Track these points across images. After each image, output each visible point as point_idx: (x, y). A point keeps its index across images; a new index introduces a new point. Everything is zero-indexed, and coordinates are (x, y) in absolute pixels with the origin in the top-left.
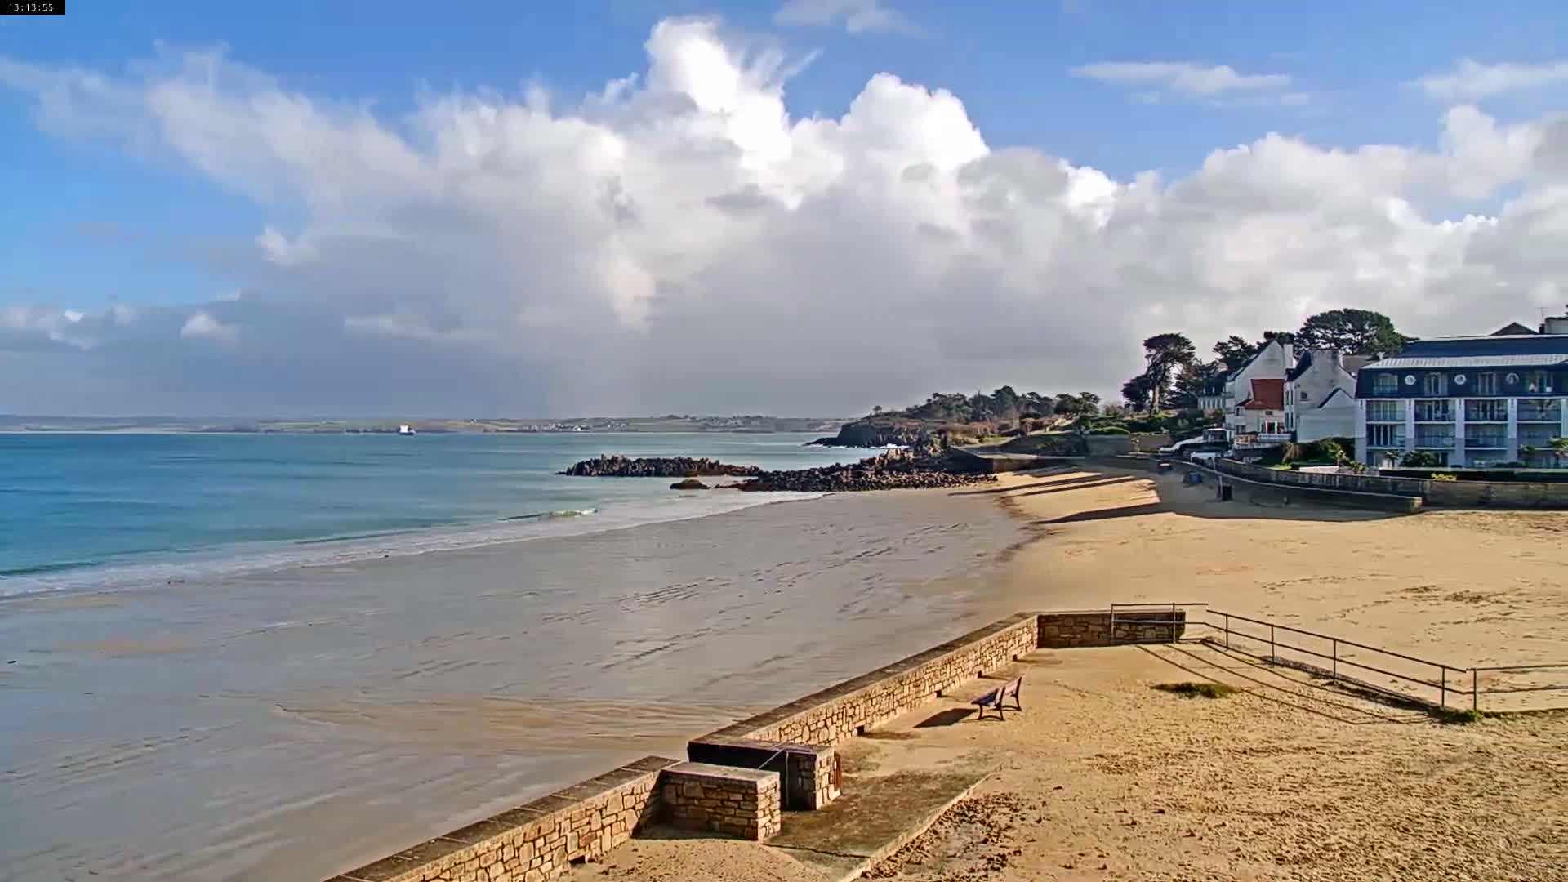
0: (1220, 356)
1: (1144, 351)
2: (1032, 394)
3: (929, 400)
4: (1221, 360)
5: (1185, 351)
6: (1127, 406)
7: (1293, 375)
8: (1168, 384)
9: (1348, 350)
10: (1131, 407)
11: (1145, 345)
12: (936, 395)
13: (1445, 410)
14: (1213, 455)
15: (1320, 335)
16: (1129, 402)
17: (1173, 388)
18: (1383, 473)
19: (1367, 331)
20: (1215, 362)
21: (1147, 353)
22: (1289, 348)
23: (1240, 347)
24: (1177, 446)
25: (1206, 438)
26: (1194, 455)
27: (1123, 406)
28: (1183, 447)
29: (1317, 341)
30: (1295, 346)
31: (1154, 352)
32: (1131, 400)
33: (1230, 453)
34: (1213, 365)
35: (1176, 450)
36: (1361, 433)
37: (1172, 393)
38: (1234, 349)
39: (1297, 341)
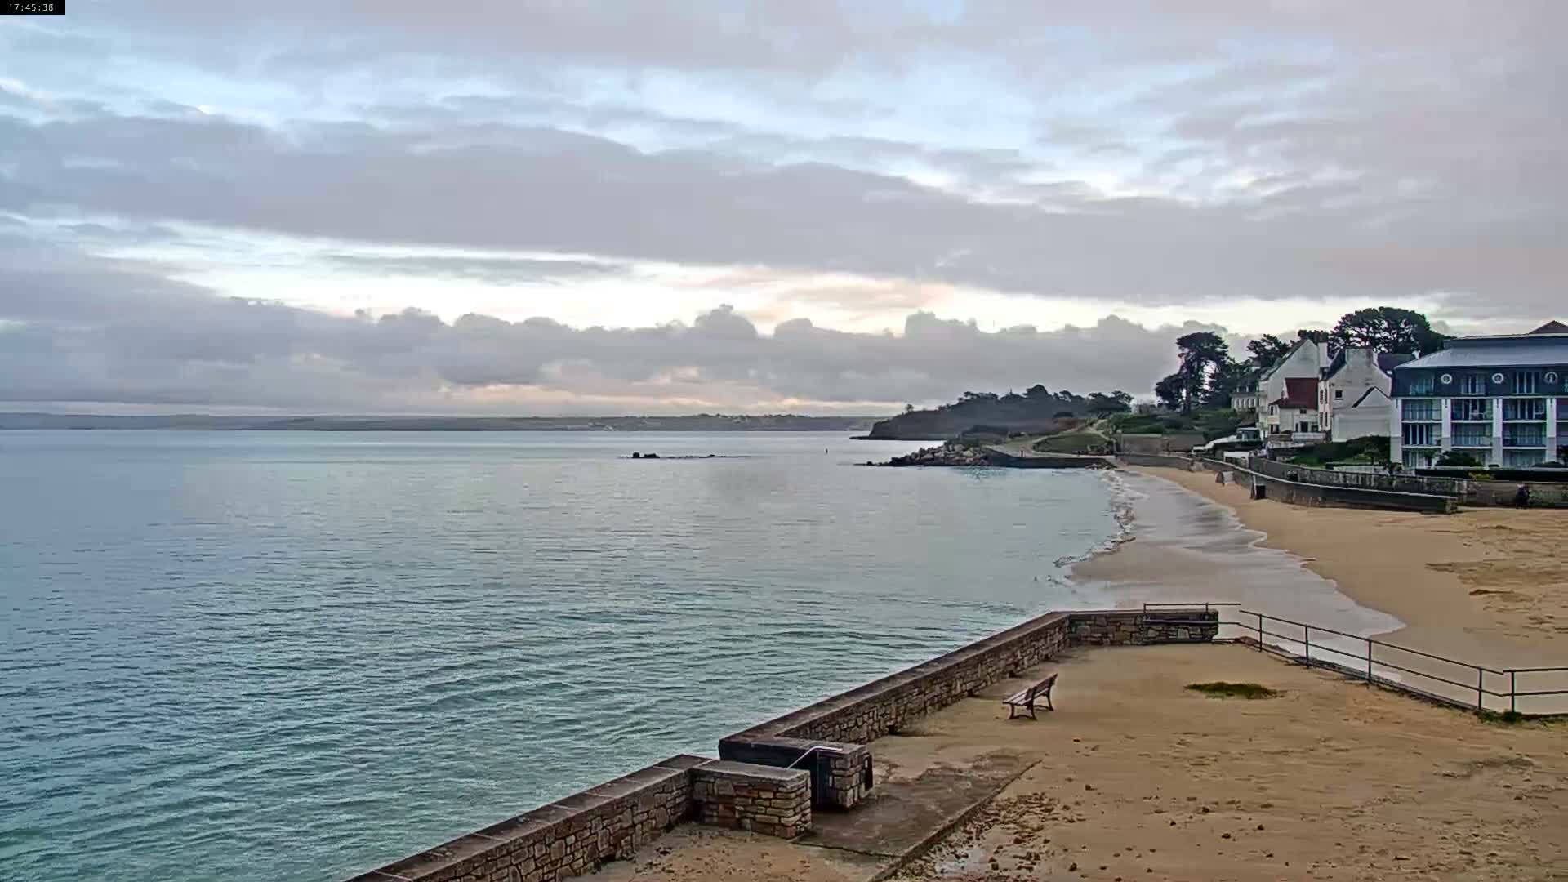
0: (1254, 355)
1: (1177, 350)
2: (1065, 393)
3: (961, 399)
4: (1254, 359)
5: (1219, 349)
6: (1160, 405)
7: (1327, 374)
8: (1201, 382)
9: (1383, 349)
10: (1164, 407)
11: (1178, 344)
12: (967, 394)
13: (1482, 409)
14: (1246, 454)
15: (1355, 333)
16: (1162, 401)
17: (1206, 387)
18: (1418, 472)
19: (1403, 329)
20: (1248, 361)
21: (1180, 352)
22: (1324, 346)
23: (1274, 345)
24: (1210, 445)
25: (1239, 436)
26: (1227, 454)
27: (1156, 405)
28: (1216, 447)
29: (1351, 339)
30: (1329, 345)
31: (1187, 350)
32: (1164, 398)
33: (1264, 452)
34: (1247, 365)
35: (1209, 450)
36: (1396, 433)
37: (1206, 391)
38: (1268, 347)
39: (1332, 339)
